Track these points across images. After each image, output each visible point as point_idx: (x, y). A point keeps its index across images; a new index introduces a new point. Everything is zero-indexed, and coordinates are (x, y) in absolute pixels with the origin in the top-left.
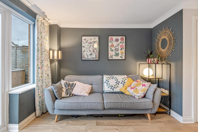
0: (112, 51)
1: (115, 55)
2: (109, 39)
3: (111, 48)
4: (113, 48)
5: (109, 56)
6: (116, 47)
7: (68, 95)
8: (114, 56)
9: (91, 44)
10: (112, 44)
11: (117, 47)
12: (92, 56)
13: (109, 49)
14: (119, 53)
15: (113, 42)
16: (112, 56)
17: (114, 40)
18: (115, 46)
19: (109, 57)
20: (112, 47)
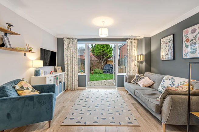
0: (187, 48)
1: (190, 52)
2: (184, 33)
3: (186, 44)
4: (188, 44)
5: (184, 53)
6: (192, 42)
7: (134, 83)
8: (189, 54)
9: (167, 45)
10: (187, 38)
11: (194, 41)
12: (168, 55)
13: (184, 46)
14: (196, 48)
15: (187, 36)
16: (186, 55)
17: (190, 32)
18: (190, 40)
19: (184, 55)
20: (187, 42)
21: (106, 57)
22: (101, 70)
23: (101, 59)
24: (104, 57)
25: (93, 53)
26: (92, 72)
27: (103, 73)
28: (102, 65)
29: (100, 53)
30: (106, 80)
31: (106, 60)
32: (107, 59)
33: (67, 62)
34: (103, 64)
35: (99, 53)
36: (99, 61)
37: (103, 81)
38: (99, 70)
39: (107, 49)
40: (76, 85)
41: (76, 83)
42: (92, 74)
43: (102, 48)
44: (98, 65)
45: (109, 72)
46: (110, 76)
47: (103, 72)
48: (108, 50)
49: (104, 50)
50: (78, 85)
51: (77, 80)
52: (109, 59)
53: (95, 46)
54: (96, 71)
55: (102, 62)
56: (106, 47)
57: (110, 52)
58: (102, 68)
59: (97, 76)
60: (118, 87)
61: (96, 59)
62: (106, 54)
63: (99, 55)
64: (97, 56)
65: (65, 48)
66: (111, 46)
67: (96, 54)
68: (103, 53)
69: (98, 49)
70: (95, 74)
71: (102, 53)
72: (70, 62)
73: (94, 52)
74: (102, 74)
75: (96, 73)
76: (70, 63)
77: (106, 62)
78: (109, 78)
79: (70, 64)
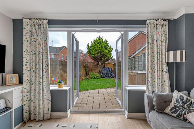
21: (104, 59)
22: (99, 74)
23: (98, 61)
24: (102, 59)
25: (89, 54)
26: (88, 77)
27: (101, 78)
28: (100, 68)
30: (104, 88)
31: (104, 62)
32: (106, 61)
33: (28, 66)
35: (96, 54)
36: (96, 64)
37: (101, 90)
38: (96, 74)
39: (106, 49)
40: (46, 109)
41: (47, 105)
42: (88, 79)
43: (100, 48)
44: (95, 68)
45: (108, 77)
46: (109, 83)
47: (101, 76)
48: (107, 51)
49: (102, 51)
50: (50, 110)
51: (48, 100)
52: (107, 61)
53: (91, 46)
54: (93, 76)
55: (100, 65)
56: (104, 47)
57: (109, 53)
58: (99, 71)
59: (94, 82)
60: (129, 112)
61: (93, 61)
62: (104, 56)
63: (96, 57)
64: (94, 57)
65: (24, 38)
66: (110, 46)
67: (92, 55)
68: (101, 54)
69: (95, 49)
70: (91, 79)
71: (99, 54)
72: (34, 64)
73: (91, 53)
74: (100, 80)
75: (93, 78)
76: (34, 67)
77: (105, 65)
78: (108, 85)
79: (34, 69)
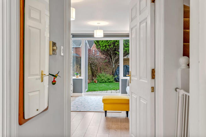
22: (112, 76)
23: (110, 57)
25: (97, 46)
26: (95, 80)
27: (115, 82)
29: (110, 45)
34: (115, 66)
35: (107, 46)
36: (107, 60)
37: (109, 91)
38: (108, 75)
42: (95, 82)
44: (106, 67)
51: (71, 85)
54: (102, 79)
55: (114, 62)
58: (113, 72)
59: (103, 85)
61: (103, 56)
63: (108, 50)
64: (104, 51)
67: (101, 48)
68: (114, 46)
70: (100, 82)
71: (112, 46)
73: (99, 45)
